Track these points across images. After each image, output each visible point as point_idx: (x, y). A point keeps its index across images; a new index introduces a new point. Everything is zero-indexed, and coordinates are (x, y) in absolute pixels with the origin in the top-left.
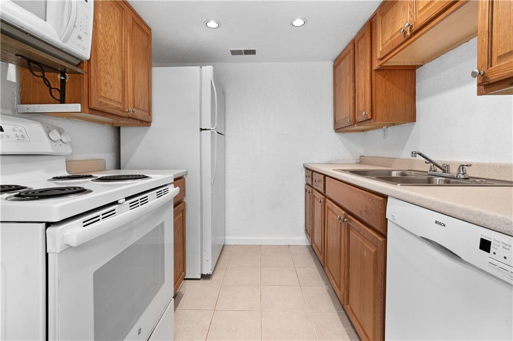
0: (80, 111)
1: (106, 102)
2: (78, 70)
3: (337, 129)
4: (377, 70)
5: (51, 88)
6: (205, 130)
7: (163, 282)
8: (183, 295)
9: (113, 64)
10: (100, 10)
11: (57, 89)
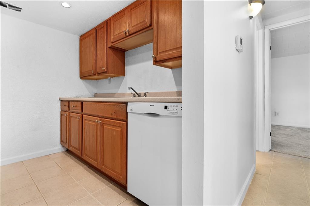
3: (82, 77)
4: (110, 48)
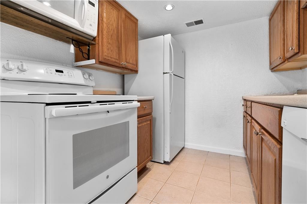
0: (94, 63)
1: (108, 59)
2: (93, 42)
5: (83, 53)
6: (166, 73)
7: (128, 155)
8: (151, 170)
9: (113, 39)
10: (105, 11)
11: (86, 53)
